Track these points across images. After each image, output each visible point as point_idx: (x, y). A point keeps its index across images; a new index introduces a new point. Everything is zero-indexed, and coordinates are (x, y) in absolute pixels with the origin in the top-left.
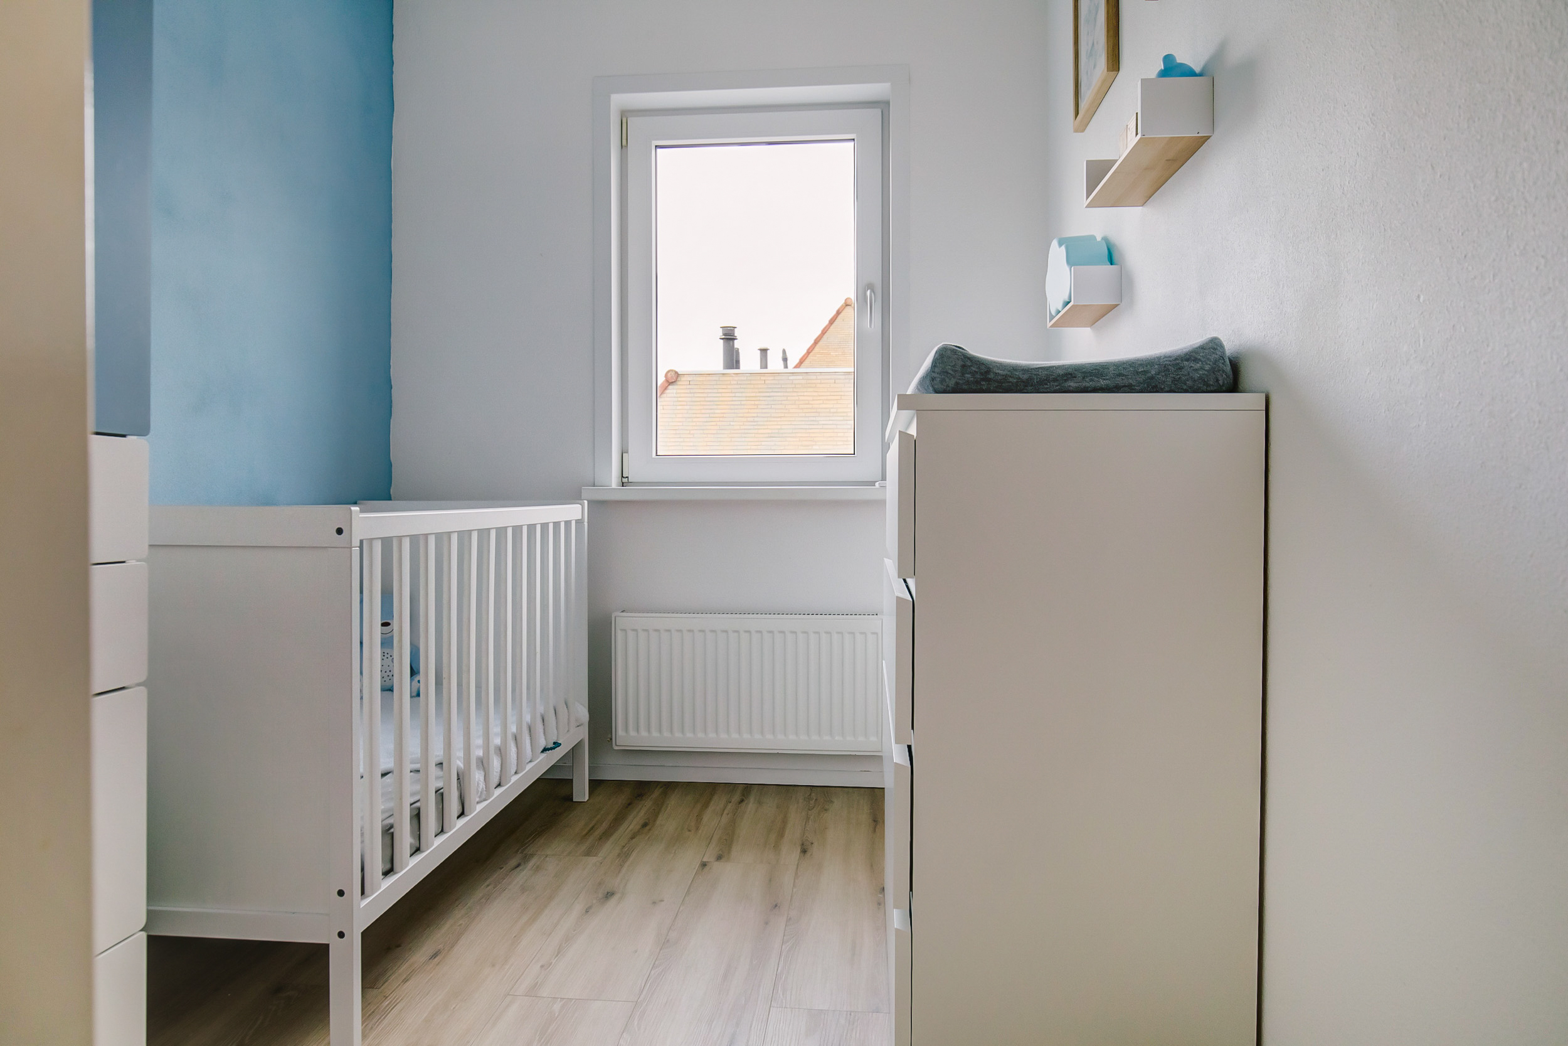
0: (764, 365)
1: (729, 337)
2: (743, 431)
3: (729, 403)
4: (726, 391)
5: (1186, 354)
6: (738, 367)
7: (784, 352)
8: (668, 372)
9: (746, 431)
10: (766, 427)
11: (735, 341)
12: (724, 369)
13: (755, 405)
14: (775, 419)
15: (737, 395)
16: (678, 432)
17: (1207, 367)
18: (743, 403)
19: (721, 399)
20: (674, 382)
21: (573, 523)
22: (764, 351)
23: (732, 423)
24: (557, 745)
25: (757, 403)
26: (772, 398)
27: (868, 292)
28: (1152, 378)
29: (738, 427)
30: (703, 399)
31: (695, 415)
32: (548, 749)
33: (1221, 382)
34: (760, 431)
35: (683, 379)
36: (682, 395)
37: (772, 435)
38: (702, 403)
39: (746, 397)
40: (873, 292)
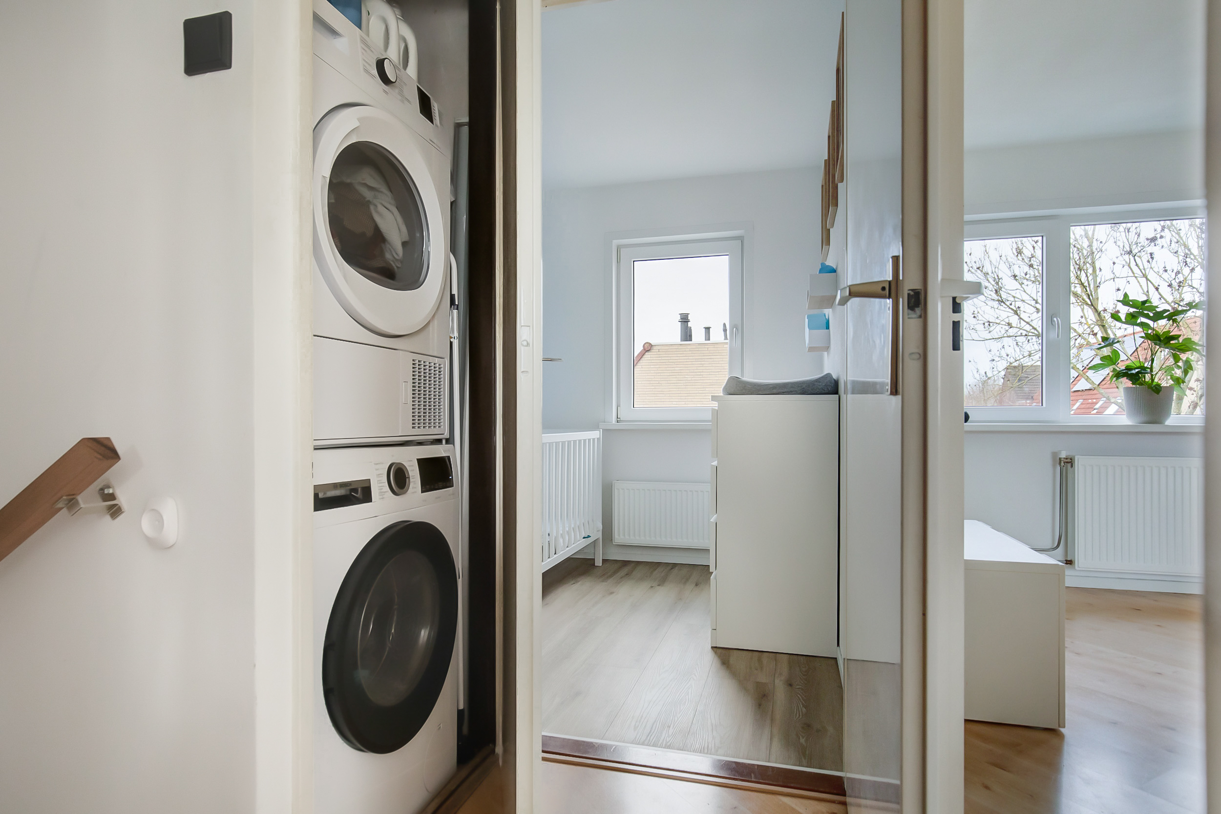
0: (708, 338)
1: (685, 319)
2: (693, 381)
3: (684, 363)
4: (683, 355)
5: (816, 380)
6: (691, 340)
8: (645, 344)
9: (695, 381)
10: (709, 378)
11: (689, 323)
12: (681, 341)
13: (701, 364)
14: (715, 373)
15: (690, 358)
16: (651, 382)
17: (824, 384)
18: (693, 363)
19: (679, 361)
20: (649, 350)
21: (596, 439)
22: (708, 329)
23: (686, 376)
24: (589, 536)
25: (702, 363)
26: (712, 360)
27: (735, 329)
28: (804, 388)
29: (690, 379)
30: (668, 361)
31: (662, 372)
32: (586, 538)
33: (829, 389)
34: (704, 381)
35: (654, 348)
36: (654, 359)
37: (713, 384)
38: (667, 363)
39: (696, 359)
40: (737, 329)
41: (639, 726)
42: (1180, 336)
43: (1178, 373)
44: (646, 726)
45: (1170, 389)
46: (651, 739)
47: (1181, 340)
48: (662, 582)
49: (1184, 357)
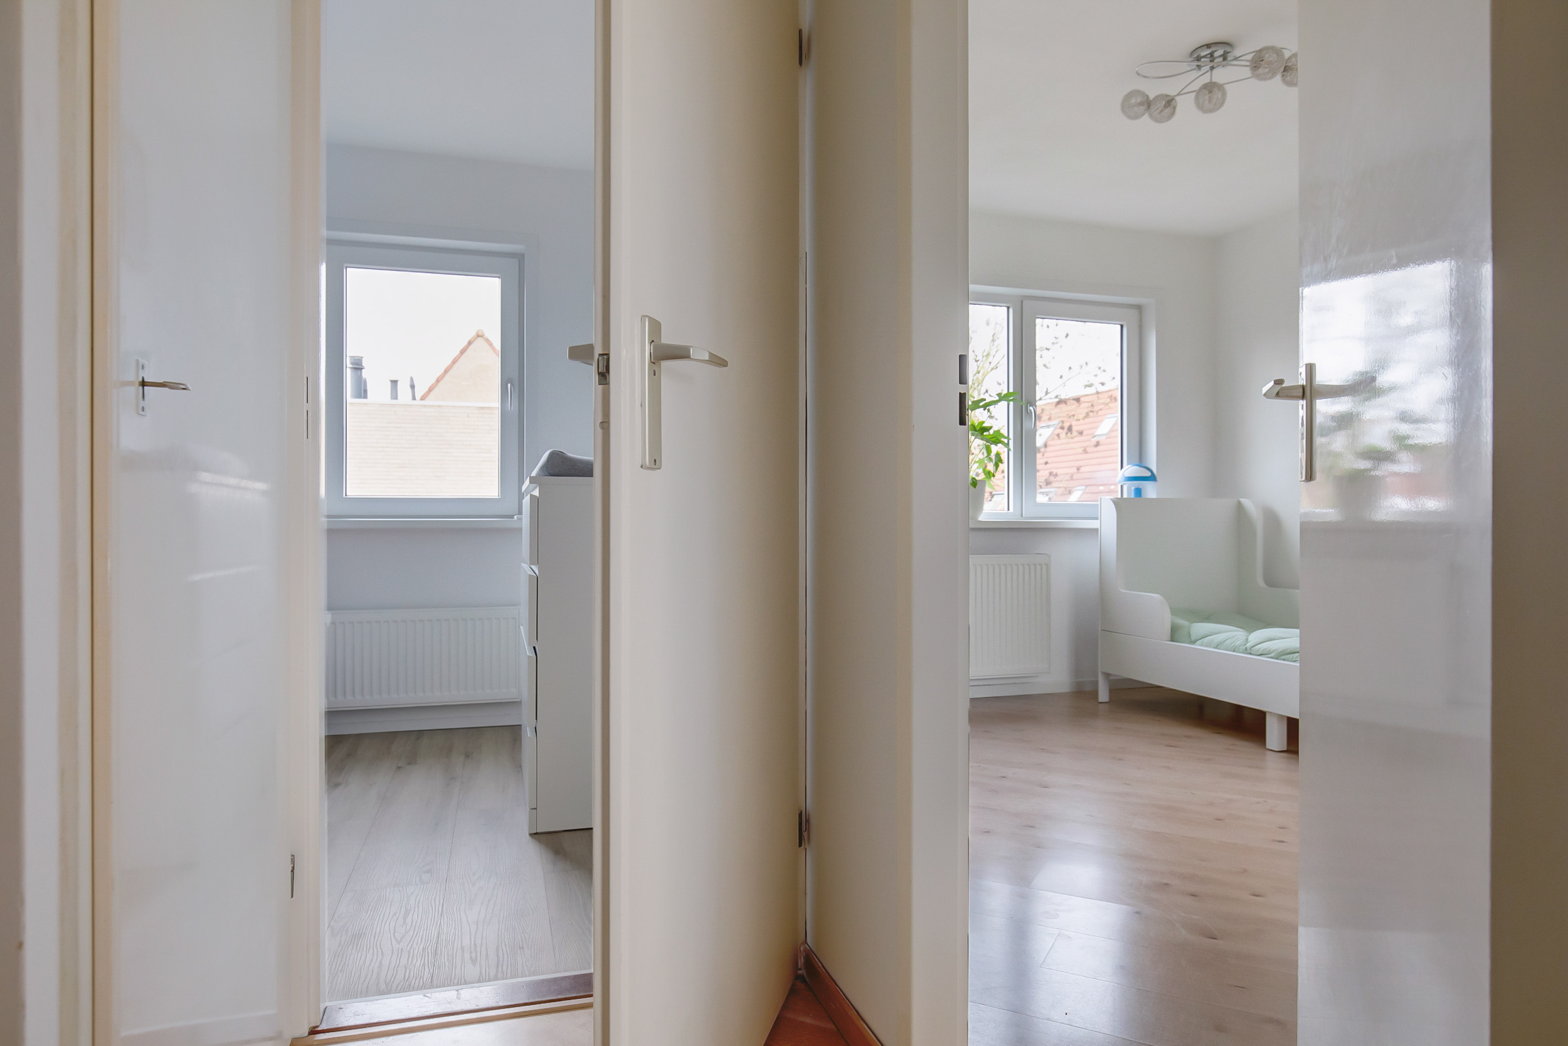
0: (395, 395)
1: (356, 365)
6: (365, 397)
7: (412, 379)
11: (363, 370)
22: (394, 383)
26: (404, 430)
27: (509, 385)
40: (512, 385)
41: (479, 957)
42: (991, 428)
43: (991, 467)
44: (487, 955)
45: (983, 482)
46: (505, 969)
47: (991, 432)
48: (412, 759)
49: (994, 449)
